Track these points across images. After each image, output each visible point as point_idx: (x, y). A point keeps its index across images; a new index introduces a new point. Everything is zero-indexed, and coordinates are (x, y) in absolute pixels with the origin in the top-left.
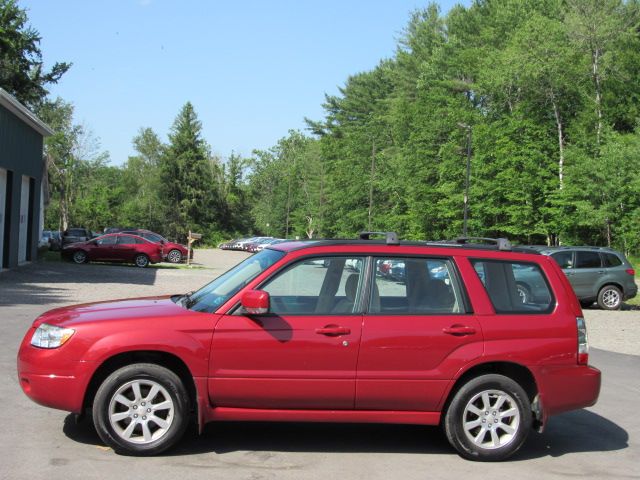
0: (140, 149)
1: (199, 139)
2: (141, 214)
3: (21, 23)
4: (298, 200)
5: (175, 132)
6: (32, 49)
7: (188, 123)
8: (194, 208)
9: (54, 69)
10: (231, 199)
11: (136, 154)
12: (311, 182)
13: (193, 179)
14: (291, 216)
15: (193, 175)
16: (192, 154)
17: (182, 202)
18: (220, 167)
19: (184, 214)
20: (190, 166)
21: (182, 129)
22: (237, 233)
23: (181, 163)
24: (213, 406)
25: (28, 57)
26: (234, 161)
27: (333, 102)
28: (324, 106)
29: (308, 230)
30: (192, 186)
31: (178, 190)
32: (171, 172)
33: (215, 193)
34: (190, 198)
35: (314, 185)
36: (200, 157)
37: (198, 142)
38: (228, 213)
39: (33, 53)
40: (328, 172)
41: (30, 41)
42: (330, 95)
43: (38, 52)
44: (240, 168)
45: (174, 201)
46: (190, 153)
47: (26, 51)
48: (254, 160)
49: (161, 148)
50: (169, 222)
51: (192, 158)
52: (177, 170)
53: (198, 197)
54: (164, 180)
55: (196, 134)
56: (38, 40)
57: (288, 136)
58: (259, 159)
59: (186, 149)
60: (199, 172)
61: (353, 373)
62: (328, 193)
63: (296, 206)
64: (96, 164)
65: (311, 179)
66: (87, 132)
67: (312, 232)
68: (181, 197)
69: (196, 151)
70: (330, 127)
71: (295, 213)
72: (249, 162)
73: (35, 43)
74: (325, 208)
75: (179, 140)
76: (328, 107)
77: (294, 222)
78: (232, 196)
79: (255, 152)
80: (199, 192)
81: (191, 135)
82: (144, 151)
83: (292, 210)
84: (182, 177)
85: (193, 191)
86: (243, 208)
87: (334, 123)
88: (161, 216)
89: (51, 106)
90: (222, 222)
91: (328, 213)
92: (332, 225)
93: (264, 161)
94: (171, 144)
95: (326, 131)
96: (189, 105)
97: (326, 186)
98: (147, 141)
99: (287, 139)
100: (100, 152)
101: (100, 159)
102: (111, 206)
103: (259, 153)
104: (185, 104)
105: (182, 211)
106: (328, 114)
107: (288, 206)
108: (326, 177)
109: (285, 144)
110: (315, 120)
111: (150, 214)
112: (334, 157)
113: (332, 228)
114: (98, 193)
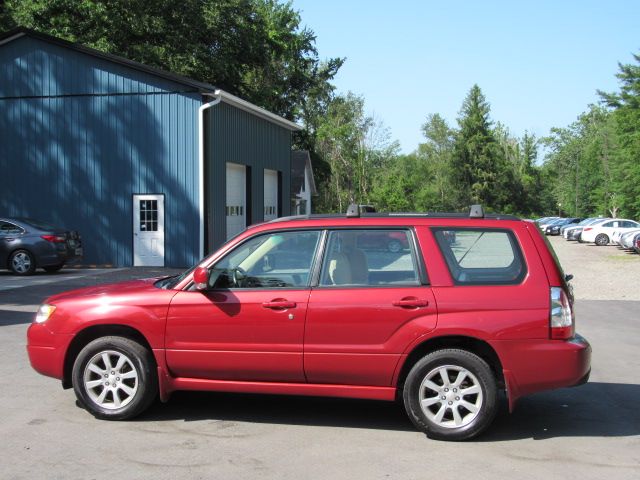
0: (429, 135)
1: (488, 121)
2: (433, 200)
3: (295, 24)
4: (599, 177)
5: (464, 116)
6: (308, 48)
7: (476, 106)
8: (486, 191)
9: (330, 65)
10: (525, 179)
11: (425, 141)
12: (610, 157)
13: (483, 162)
14: (594, 194)
15: (483, 158)
16: (481, 137)
17: (474, 186)
18: (514, 148)
19: (476, 198)
20: (480, 149)
21: (471, 113)
22: (533, 214)
23: (471, 147)
24: (174, 375)
25: (305, 56)
26: (528, 141)
27: (628, 71)
28: (618, 76)
29: (612, 208)
30: (483, 170)
31: (469, 174)
32: (461, 157)
33: (510, 175)
34: (481, 181)
35: (613, 160)
36: (490, 140)
37: (487, 124)
38: (525, 194)
39: (310, 52)
40: (625, 145)
41: (307, 41)
42: (624, 64)
43: (314, 51)
44: (534, 148)
45: (466, 186)
46: (479, 136)
47: (303, 51)
48: (553, 139)
49: (450, 134)
50: (462, 207)
51: (482, 141)
52: (467, 154)
53: (489, 179)
54: (455, 164)
55: (485, 116)
56: (313, 39)
57: (588, 111)
58: (558, 138)
59: (475, 133)
60: (489, 154)
61: (301, 346)
62: (628, 168)
63: (597, 184)
64: (388, 154)
65: (609, 154)
66: (377, 123)
67: (615, 210)
68: (472, 181)
69: (485, 133)
70: (626, 97)
71: (597, 191)
72: (548, 141)
73: (312, 42)
74: (625, 184)
75: (467, 124)
76: (622, 76)
77: (596, 200)
78: (527, 177)
79: (553, 130)
80: (491, 175)
81: (480, 118)
82: (433, 137)
83: (593, 189)
84: (473, 162)
85: (484, 174)
86: (539, 188)
87: (630, 93)
88: (453, 201)
89: (339, 101)
90: (517, 204)
91: (629, 189)
92: (634, 201)
93: (563, 138)
94: (460, 129)
95: (622, 102)
96: (476, 87)
97: (625, 161)
98: (436, 128)
99: (587, 114)
100: (391, 141)
101: (391, 149)
102: (407, 194)
103: (558, 131)
104: (472, 86)
105: (474, 195)
106: (623, 84)
107: (589, 183)
108: (624, 150)
109: (585, 120)
110: (609, 92)
111: (442, 200)
112: (632, 130)
113: (634, 204)
114: (392, 182)
